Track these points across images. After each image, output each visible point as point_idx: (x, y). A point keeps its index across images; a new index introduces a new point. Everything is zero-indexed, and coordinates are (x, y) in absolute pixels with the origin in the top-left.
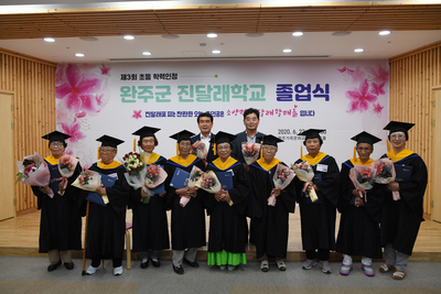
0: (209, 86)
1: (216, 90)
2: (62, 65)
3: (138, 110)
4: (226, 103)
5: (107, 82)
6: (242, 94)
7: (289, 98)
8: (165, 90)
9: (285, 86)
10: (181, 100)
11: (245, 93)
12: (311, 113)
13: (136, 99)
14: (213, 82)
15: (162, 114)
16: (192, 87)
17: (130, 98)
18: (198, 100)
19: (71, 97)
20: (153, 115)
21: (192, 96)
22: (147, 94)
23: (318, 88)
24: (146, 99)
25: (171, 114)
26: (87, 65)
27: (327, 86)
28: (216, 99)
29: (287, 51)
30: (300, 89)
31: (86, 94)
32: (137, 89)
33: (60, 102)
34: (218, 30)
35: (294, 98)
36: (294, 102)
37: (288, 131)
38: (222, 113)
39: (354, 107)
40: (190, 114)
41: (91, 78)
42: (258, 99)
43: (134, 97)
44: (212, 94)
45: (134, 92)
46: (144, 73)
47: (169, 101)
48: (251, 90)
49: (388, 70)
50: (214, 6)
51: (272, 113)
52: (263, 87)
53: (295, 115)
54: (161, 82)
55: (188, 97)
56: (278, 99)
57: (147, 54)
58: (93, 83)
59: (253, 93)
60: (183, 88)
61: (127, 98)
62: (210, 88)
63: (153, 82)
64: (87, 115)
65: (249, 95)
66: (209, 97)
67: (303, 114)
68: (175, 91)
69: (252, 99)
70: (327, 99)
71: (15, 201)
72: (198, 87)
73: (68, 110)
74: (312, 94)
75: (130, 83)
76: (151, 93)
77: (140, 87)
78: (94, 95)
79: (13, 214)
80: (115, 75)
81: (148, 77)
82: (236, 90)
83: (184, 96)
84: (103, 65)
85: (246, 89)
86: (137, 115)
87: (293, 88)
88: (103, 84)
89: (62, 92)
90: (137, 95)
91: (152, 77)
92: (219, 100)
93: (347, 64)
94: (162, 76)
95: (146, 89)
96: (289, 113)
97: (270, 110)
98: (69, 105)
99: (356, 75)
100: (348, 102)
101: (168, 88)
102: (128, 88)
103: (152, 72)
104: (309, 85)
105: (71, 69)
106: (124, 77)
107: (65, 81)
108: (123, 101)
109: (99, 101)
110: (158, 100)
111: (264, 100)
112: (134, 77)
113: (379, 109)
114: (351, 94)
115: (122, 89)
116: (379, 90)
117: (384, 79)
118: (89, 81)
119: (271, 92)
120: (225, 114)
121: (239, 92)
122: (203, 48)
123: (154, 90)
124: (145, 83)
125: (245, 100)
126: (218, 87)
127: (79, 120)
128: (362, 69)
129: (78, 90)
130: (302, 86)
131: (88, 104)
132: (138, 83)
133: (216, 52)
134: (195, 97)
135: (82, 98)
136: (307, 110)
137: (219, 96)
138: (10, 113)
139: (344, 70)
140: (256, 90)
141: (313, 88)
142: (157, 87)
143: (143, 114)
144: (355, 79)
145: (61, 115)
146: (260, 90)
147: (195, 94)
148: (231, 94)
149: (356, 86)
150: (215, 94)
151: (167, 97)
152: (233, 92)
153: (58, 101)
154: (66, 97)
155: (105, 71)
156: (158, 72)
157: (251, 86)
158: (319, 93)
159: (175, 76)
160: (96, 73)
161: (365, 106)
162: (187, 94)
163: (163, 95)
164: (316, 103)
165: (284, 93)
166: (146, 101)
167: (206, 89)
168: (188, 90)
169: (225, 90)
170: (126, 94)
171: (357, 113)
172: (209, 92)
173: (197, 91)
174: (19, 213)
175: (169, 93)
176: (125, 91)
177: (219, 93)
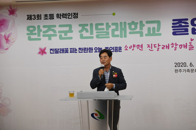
0: (107, 24)
1: (114, 27)
3: (43, 48)
4: (123, 39)
5: (14, 22)
6: (138, 30)
7: (185, 32)
8: (67, 29)
9: (180, 21)
10: (82, 37)
11: (141, 28)
13: (41, 37)
14: (111, 20)
15: (65, 51)
16: (91, 25)
17: (36, 37)
18: (98, 37)
20: (56, 51)
21: (92, 33)
22: (51, 33)
24: (50, 37)
25: (73, 51)
28: (114, 36)
32: (41, 28)
35: (190, 31)
36: (191, 35)
37: (184, 64)
38: (120, 48)
40: (90, 50)
42: (154, 34)
43: (39, 35)
44: (110, 31)
45: (40, 30)
46: (48, 14)
47: (71, 38)
48: (147, 26)
51: (168, 47)
52: (158, 23)
53: (191, 48)
54: (64, 21)
55: (88, 34)
56: (174, 34)
58: (2, 23)
59: (149, 29)
60: (83, 26)
61: (32, 37)
62: (108, 26)
63: (56, 21)
65: (145, 31)
66: (108, 33)
68: (76, 29)
69: (149, 34)
72: (97, 25)
75: (35, 23)
76: (54, 31)
77: (44, 27)
78: (3, 34)
80: (21, 15)
81: (52, 17)
82: (133, 27)
83: (85, 34)
84: (10, 6)
85: (142, 25)
86: (42, 52)
87: (189, 22)
88: (10, 24)
90: (42, 34)
91: (55, 17)
92: (117, 36)
94: (65, 16)
95: (50, 27)
96: (186, 46)
97: (166, 44)
101: (70, 26)
102: (34, 27)
103: (55, 12)
106: (30, 18)
108: (30, 39)
109: (7, 40)
110: (61, 38)
111: (160, 34)
112: (39, 17)
115: (28, 28)
119: (167, 27)
120: (123, 49)
121: (136, 28)
123: (57, 29)
124: (49, 22)
125: (142, 35)
126: (116, 24)
132: (42, 23)
134: (95, 34)
137: (117, 33)
140: (152, 26)
142: (60, 26)
143: (48, 51)
146: (155, 25)
147: (95, 31)
148: (128, 31)
150: (113, 31)
151: (69, 35)
152: (130, 28)
155: (12, 12)
156: (61, 12)
157: (148, 22)
159: (76, 16)
160: (4, 14)
162: (87, 31)
163: (66, 33)
165: (179, 27)
166: (50, 39)
167: (104, 27)
168: (88, 28)
169: (122, 27)
170: (31, 33)
172: (107, 29)
173: (97, 29)
175: (71, 31)
176: (31, 30)
177: (117, 29)
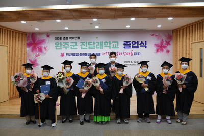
1: (97, 44)
2: (29, 33)
3: (63, 53)
4: (101, 49)
5: (49, 41)
6: (108, 45)
7: (129, 47)
8: (75, 44)
9: (127, 42)
10: (82, 48)
11: (110, 45)
12: (139, 54)
13: (62, 48)
14: (96, 40)
15: (73, 55)
16: (86, 42)
17: (59, 48)
18: (89, 48)
19: (33, 47)
20: (69, 55)
21: (86, 46)
23: (142, 42)
24: (66, 48)
25: (78, 55)
26: (40, 33)
27: (146, 42)
28: (97, 48)
29: (128, 27)
30: (134, 43)
31: (40, 46)
33: (28, 50)
34: (98, 17)
35: (131, 47)
36: (131, 49)
37: (129, 62)
38: (100, 54)
39: (157, 51)
40: (86, 54)
41: (42, 39)
42: (116, 48)
45: (61, 45)
46: (65, 37)
47: (76, 49)
49: (172, 35)
50: (96, 7)
51: (122, 54)
52: (118, 42)
53: (132, 54)
54: (73, 40)
55: (85, 47)
56: (125, 48)
57: (66, 28)
58: (43, 41)
59: (113, 45)
60: (82, 43)
61: (58, 48)
62: (94, 43)
63: (69, 40)
64: (40, 55)
65: (112, 46)
66: (94, 47)
67: (135, 54)
68: (79, 44)
69: (113, 48)
70: (146, 48)
71: (9, 93)
72: (89, 43)
73: (32, 53)
74: (139, 46)
75: (59, 41)
76: (68, 45)
77: (63, 43)
78: (43, 46)
79: (8, 99)
80: (52, 37)
81: (67, 38)
83: (83, 47)
84: (47, 33)
85: (110, 43)
86: (62, 55)
87: (131, 43)
88: (47, 41)
89: (29, 45)
90: (62, 46)
91: (69, 38)
93: (154, 32)
94: (73, 38)
95: (66, 43)
96: (129, 54)
97: (121, 52)
98: (32, 51)
99: (158, 37)
100: (155, 49)
101: (76, 43)
102: (58, 43)
103: (69, 36)
104: (138, 42)
105: (33, 35)
106: (56, 39)
107: (30, 40)
108: (56, 49)
109: (45, 49)
110: (71, 48)
111: (118, 48)
112: (61, 38)
113: (168, 52)
114: (156, 45)
115: (56, 44)
116: (168, 43)
117: (170, 39)
118: (41, 40)
119: (121, 45)
120: (101, 54)
121: (107, 44)
122: (91, 25)
123: (70, 44)
124: (66, 41)
125: (110, 48)
126: (98, 43)
127: (37, 57)
128: (161, 34)
129: (37, 44)
130: (135, 42)
131: (41, 50)
132: (63, 41)
133: (97, 27)
134: (88, 47)
135: (38, 48)
136: (137, 52)
137: (98, 47)
138: (6, 55)
139: (153, 35)
140: (115, 44)
141: (140, 43)
143: (65, 55)
144: (158, 39)
145: (29, 55)
146: (116, 44)
148: (104, 46)
149: (158, 42)
150: (97, 45)
151: (76, 47)
152: (105, 45)
153: (27, 49)
154: (31, 47)
155: (48, 36)
156: (72, 36)
157: (113, 42)
158: (142, 45)
159: (79, 38)
160: (44, 37)
161: (162, 50)
163: (74, 46)
164: (141, 49)
165: (127, 45)
166: (66, 49)
167: (92, 43)
168: (85, 44)
169: (101, 44)
170: (57, 46)
171: (159, 53)
172: (94, 45)
173: (89, 44)
174: (11, 99)
175: (76, 45)
176: (57, 44)
177: (98, 45)
